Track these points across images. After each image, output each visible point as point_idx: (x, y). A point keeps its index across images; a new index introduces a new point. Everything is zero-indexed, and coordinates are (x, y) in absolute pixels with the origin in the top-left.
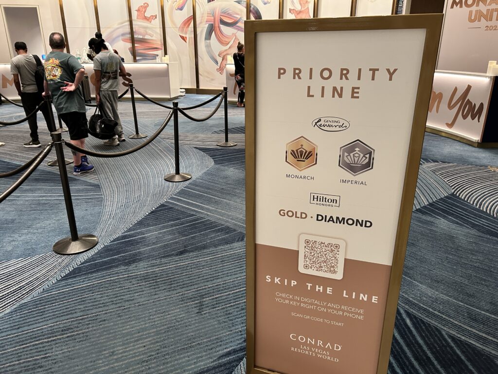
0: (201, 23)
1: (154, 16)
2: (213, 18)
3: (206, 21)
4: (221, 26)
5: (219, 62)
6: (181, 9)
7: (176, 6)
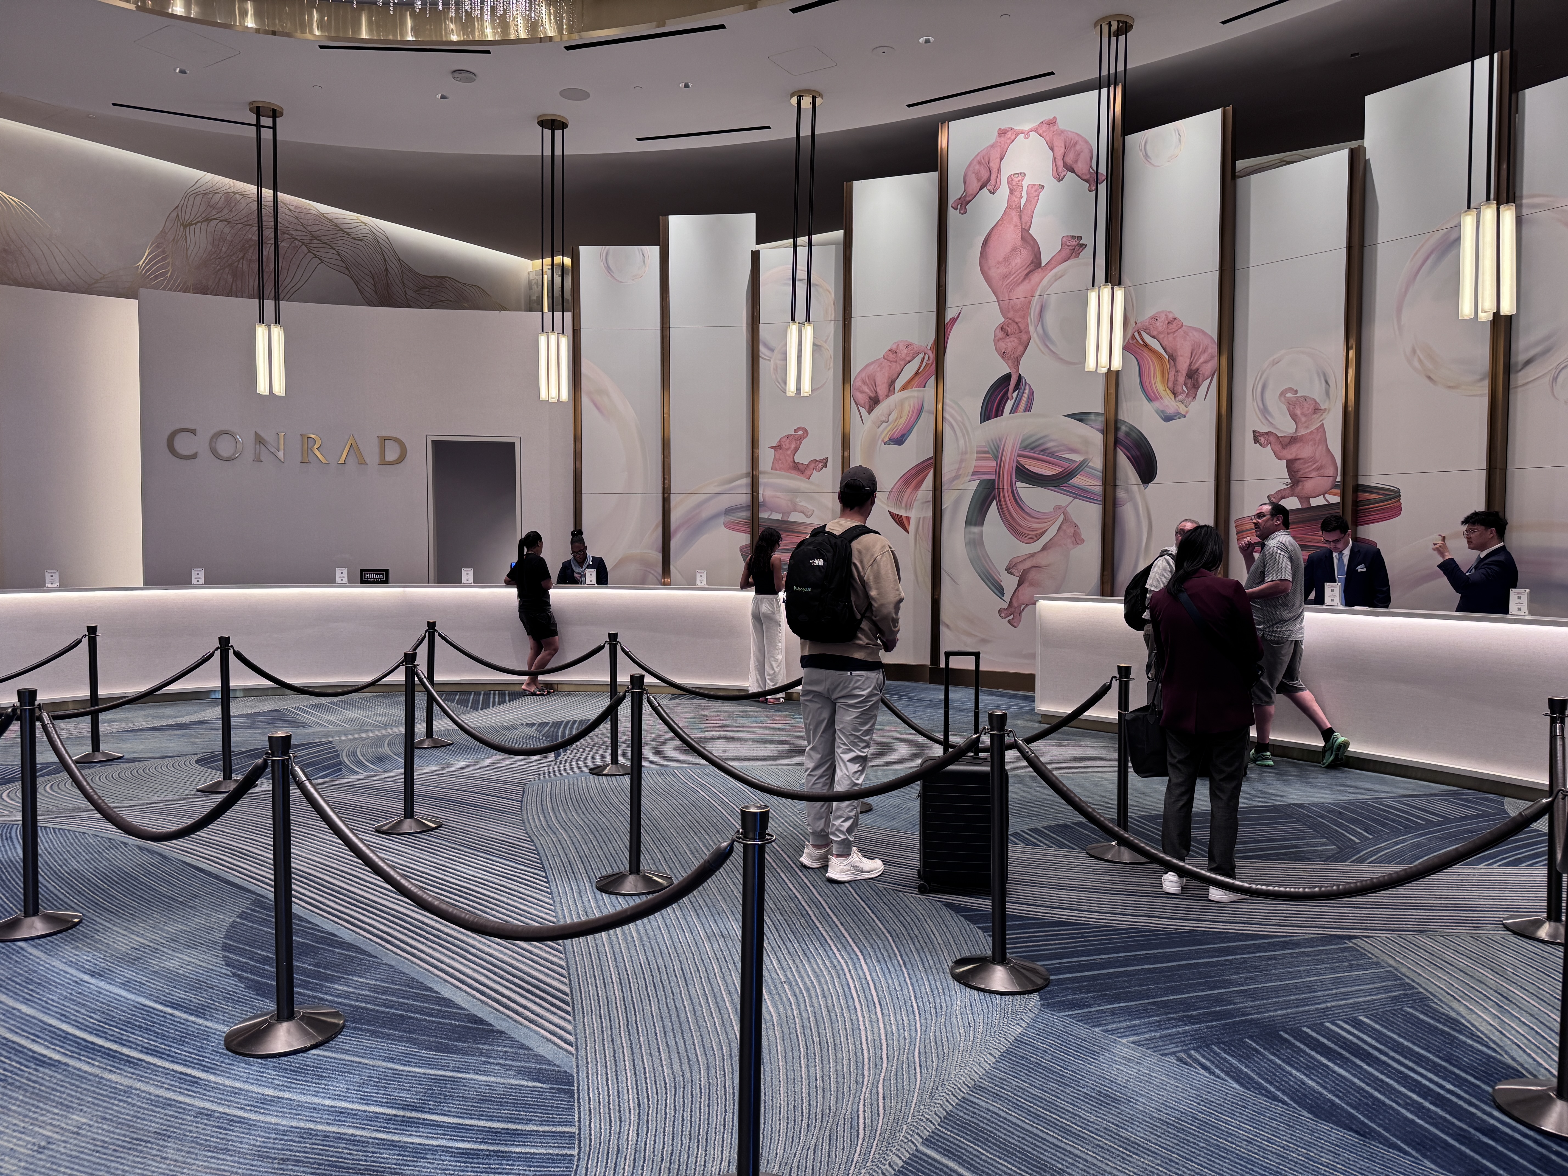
0: (956, 477)
1: (819, 461)
2: (994, 464)
3: (974, 474)
4: (1019, 484)
5: (1009, 590)
6: (899, 440)
7: (886, 431)
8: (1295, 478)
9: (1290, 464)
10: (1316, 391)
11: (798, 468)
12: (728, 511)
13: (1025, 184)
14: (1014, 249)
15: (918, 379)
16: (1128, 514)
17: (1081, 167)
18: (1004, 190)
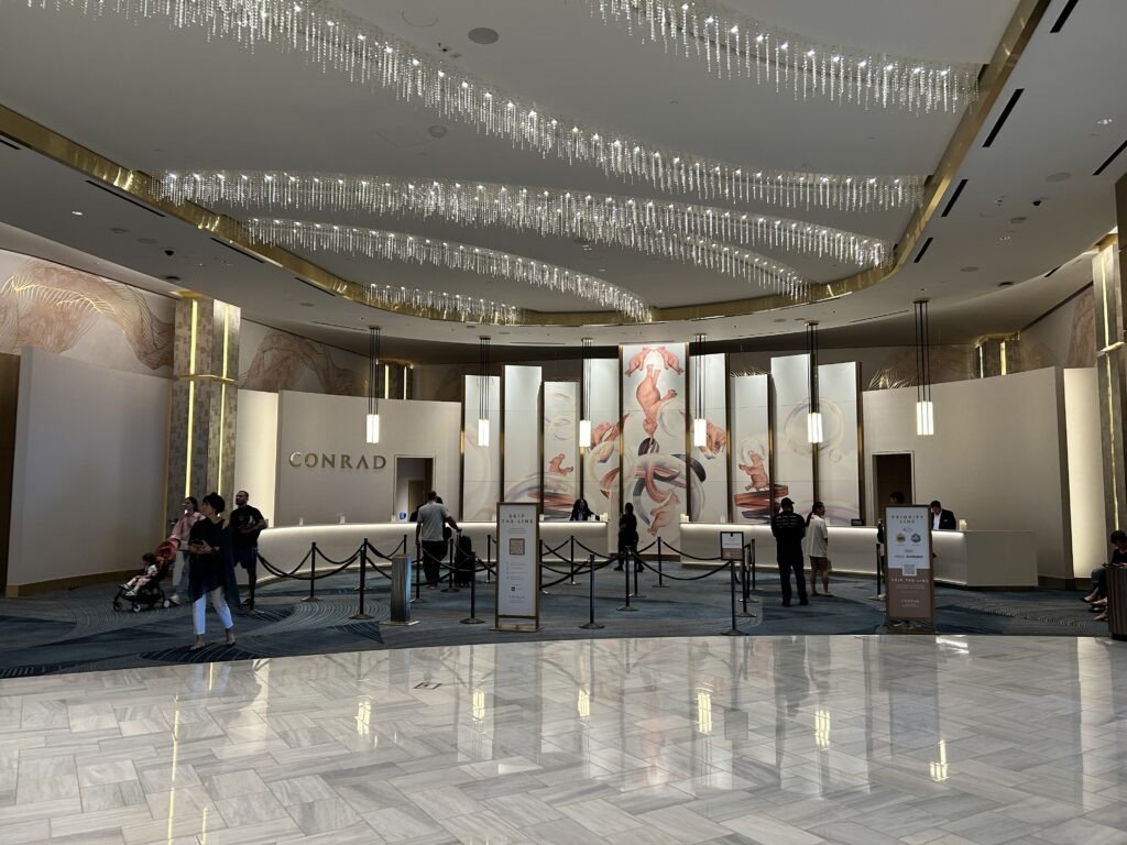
0: (629, 477)
1: (571, 468)
2: (644, 472)
3: (636, 475)
4: (655, 480)
6: (604, 461)
7: (598, 458)
8: (754, 482)
9: (752, 477)
10: (760, 453)
11: (561, 471)
12: (529, 489)
13: (654, 369)
14: (650, 392)
15: (612, 437)
16: (694, 491)
17: (675, 366)
18: (645, 370)
